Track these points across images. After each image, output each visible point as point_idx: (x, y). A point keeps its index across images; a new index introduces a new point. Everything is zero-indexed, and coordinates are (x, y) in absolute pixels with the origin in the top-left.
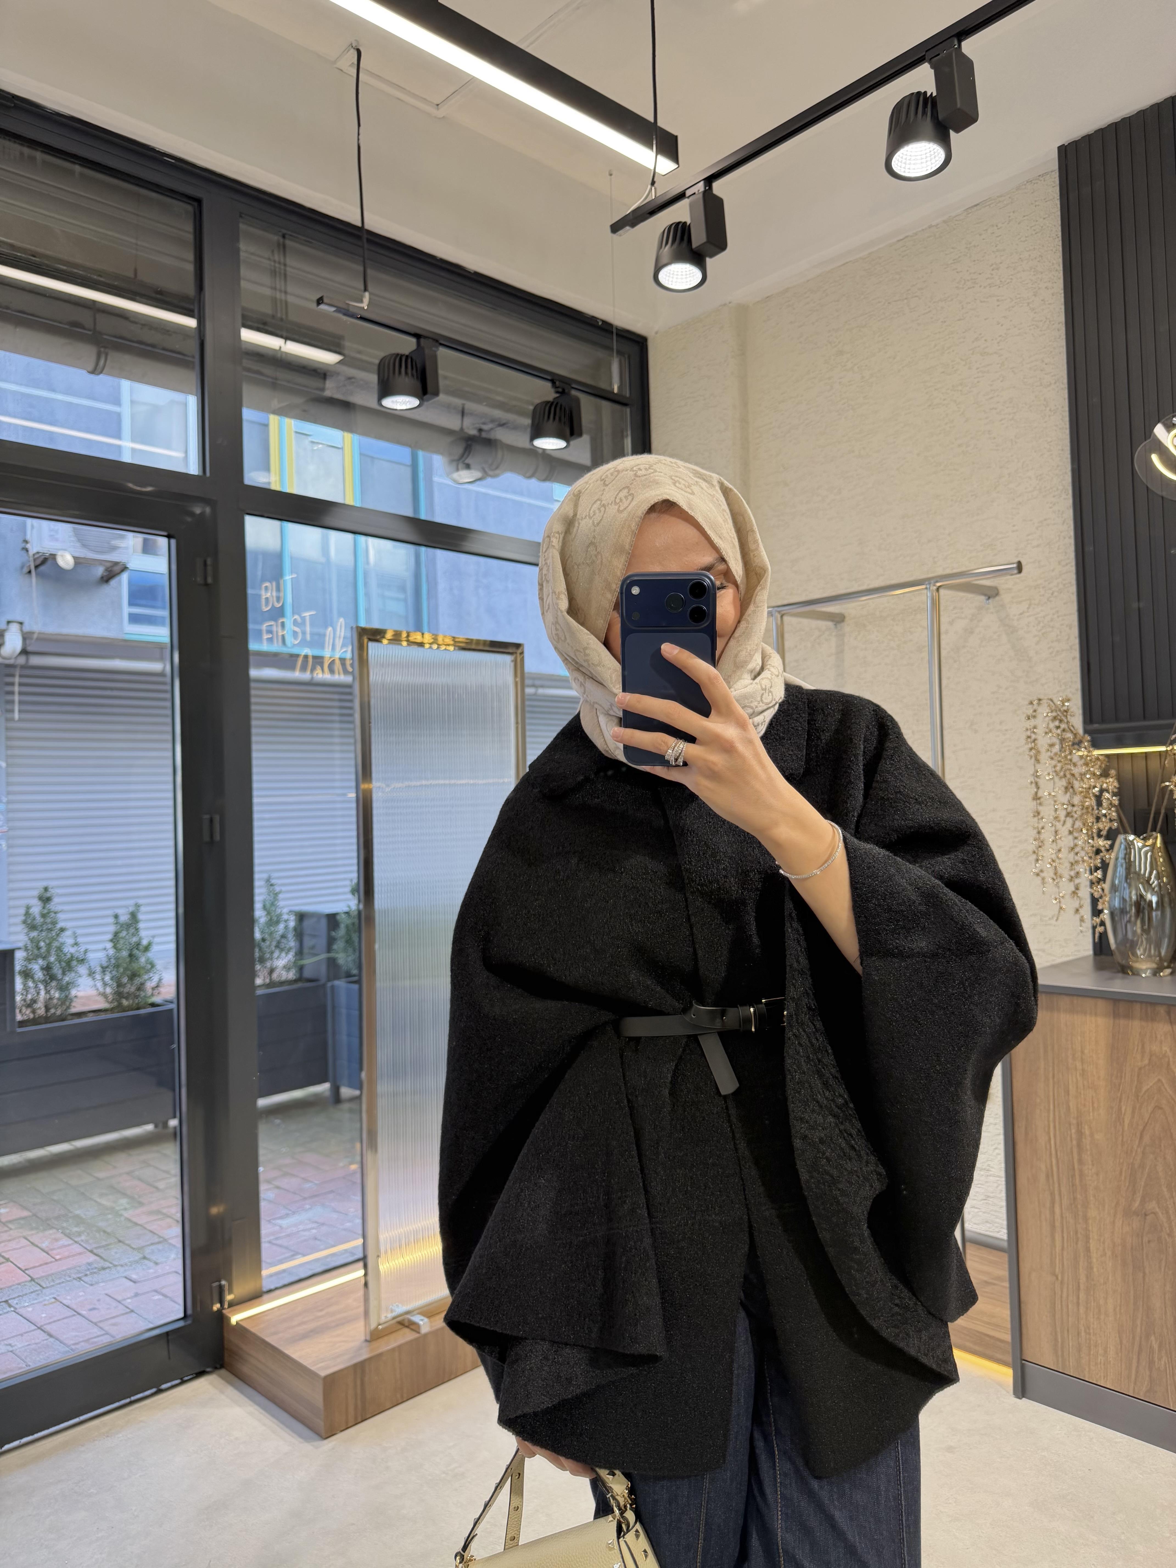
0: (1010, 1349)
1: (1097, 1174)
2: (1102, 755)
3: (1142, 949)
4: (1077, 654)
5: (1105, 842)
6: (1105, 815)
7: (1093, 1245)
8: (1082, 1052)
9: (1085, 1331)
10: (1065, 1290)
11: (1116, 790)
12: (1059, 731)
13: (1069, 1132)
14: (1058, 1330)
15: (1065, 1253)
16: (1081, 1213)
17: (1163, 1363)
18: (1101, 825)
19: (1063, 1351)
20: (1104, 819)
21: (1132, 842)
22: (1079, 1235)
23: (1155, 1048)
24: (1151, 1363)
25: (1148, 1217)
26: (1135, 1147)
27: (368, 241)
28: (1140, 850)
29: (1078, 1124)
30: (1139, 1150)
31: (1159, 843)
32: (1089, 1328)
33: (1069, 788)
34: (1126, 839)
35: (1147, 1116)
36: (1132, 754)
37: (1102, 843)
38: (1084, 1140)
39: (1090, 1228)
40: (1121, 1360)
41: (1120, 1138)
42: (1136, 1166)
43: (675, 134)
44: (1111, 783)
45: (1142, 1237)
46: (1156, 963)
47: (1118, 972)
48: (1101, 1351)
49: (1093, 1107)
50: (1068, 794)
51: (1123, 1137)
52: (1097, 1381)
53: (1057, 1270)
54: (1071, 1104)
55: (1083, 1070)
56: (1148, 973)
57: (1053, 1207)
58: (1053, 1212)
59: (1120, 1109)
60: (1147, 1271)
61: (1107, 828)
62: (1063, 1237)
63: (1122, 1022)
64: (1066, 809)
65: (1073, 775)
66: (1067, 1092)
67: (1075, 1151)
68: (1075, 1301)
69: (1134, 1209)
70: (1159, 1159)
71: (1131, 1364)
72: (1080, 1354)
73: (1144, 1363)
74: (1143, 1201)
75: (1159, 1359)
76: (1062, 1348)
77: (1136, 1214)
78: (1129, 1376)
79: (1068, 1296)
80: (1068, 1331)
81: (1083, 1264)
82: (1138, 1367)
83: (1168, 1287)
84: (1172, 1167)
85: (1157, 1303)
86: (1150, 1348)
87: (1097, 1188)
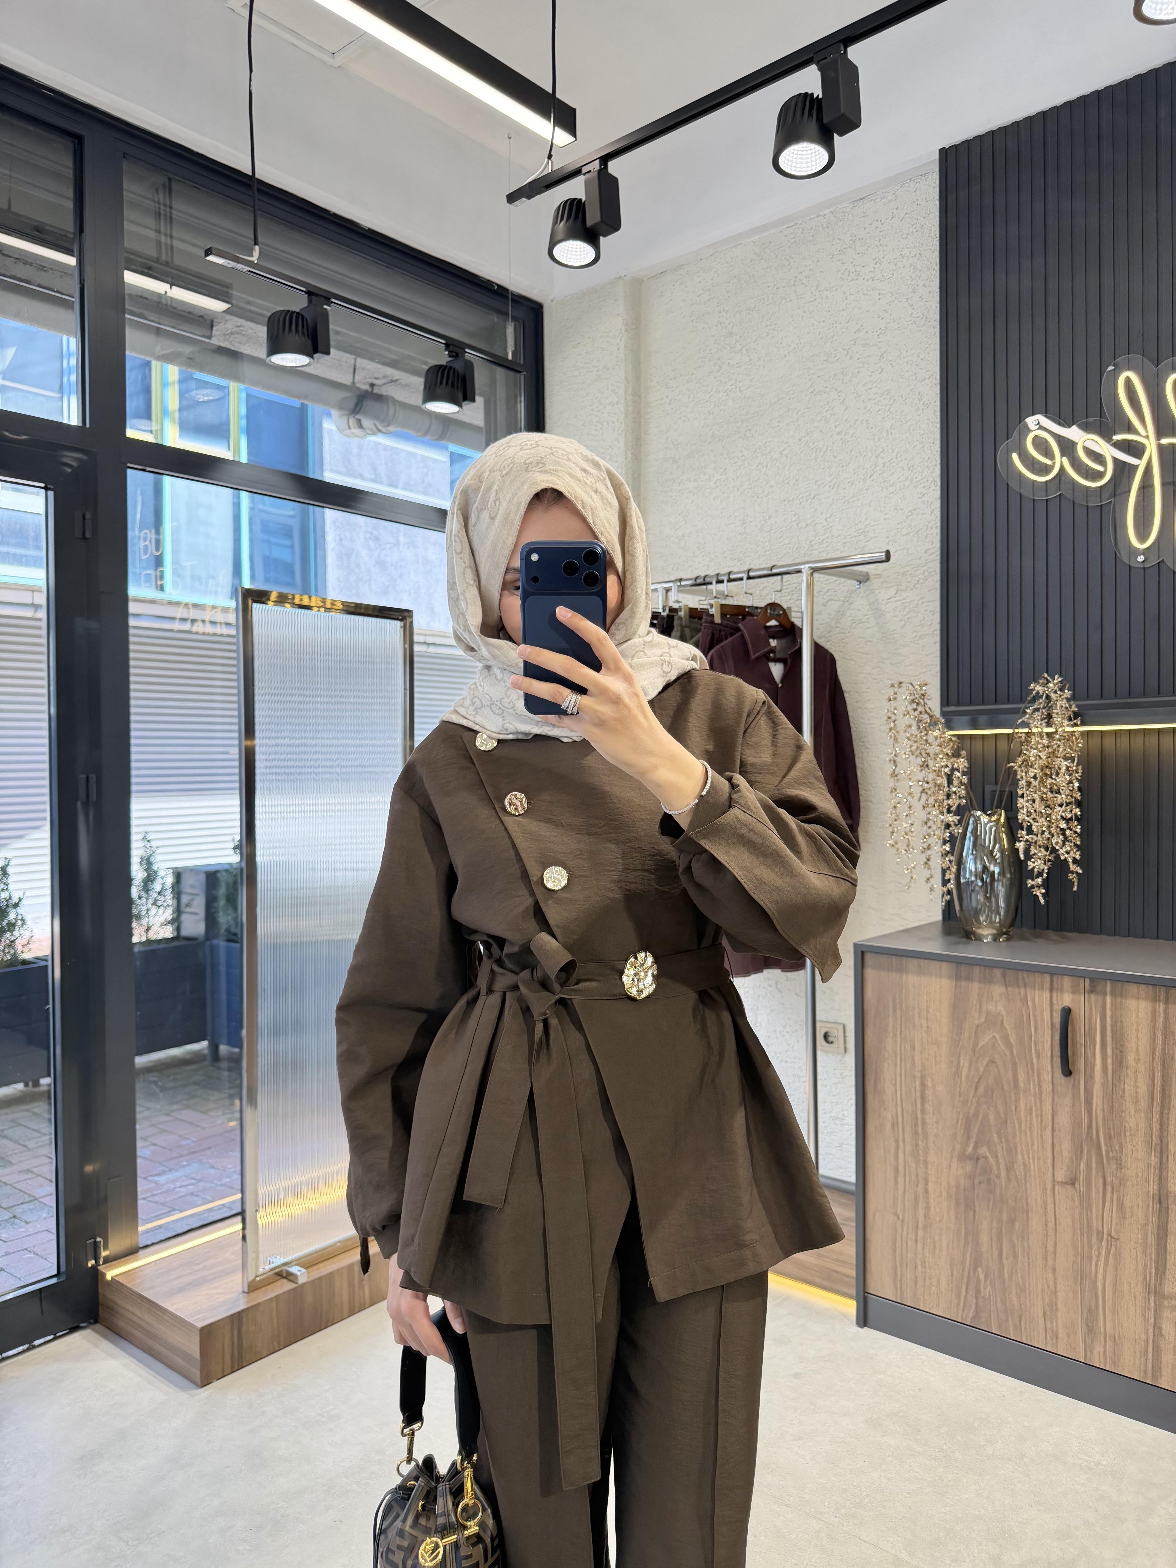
0: (854, 1282)
1: (937, 1122)
2: (954, 736)
3: (984, 916)
4: (938, 638)
5: (954, 817)
6: (955, 793)
7: (931, 1187)
8: (928, 1011)
9: (922, 1265)
10: (905, 1228)
11: (966, 770)
12: (916, 713)
13: (913, 1085)
14: (898, 1264)
15: (907, 1195)
16: (921, 1158)
17: (987, 1291)
18: (950, 802)
19: (901, 1284)
20: (954, 796)
21: (979, 817)
22: (920, 1178)
23: (991, 1007)
24: (977, 1291)
25: (981, 1161)
26: (971, 1098)
27: (259, 191)
28: (986, 825)
29: (922, 1077)
30: (974, 1101)
31: (1002, 820)
32: (925, 1262)
33: (925, 766)
34: (973, 815)
35: (982, 1069)
36: (983, 735)
37: (952, 819)
38: (926, 1092)
39: (929, 1172)
40: (952, 1290)
41: (958, 1090)
42: (971, 1114)
43: (574, 107)
44: (962, 763)
45: (974, 1180)
46: (997, 930)
47: (963, 937)
48: (934, 1283)
49: (936, 1061)
50: (924, 771)
51: (960, 1088)
52: (930, 1309)
53: (899, 1209)
54: (916, 1058)
55: (928, 1027)
56: (989, 939)
57: (897, 1153)
58: (897, 1158)
59: (959, 1063)
60: (977, 1210)
61: (956, 805)
62: (905, 1180)
63: (963, 983)
64: (921, 785)
65: (928, 754)
66: (913, 1047)
67: (919, 1101)
68: (914, 1238)
69: (967, 1153)
70: (992, 1109)
71: (960, 1293)
72: (916, 1286)
73: (972, 1293)
74: (976, 1147)
75: (985, 1289)
76: (901, 1280)
77: (970, 1158)
78: (958, 1304)
79: (907, 1234)
80: (907, 1266)
81: (921, 1204)
82: (966, 1296)
83: (995, 1224)
84: (1002, 1115)
85: (984, 1238)
86: (977, 1279)
87: (936, 1135)
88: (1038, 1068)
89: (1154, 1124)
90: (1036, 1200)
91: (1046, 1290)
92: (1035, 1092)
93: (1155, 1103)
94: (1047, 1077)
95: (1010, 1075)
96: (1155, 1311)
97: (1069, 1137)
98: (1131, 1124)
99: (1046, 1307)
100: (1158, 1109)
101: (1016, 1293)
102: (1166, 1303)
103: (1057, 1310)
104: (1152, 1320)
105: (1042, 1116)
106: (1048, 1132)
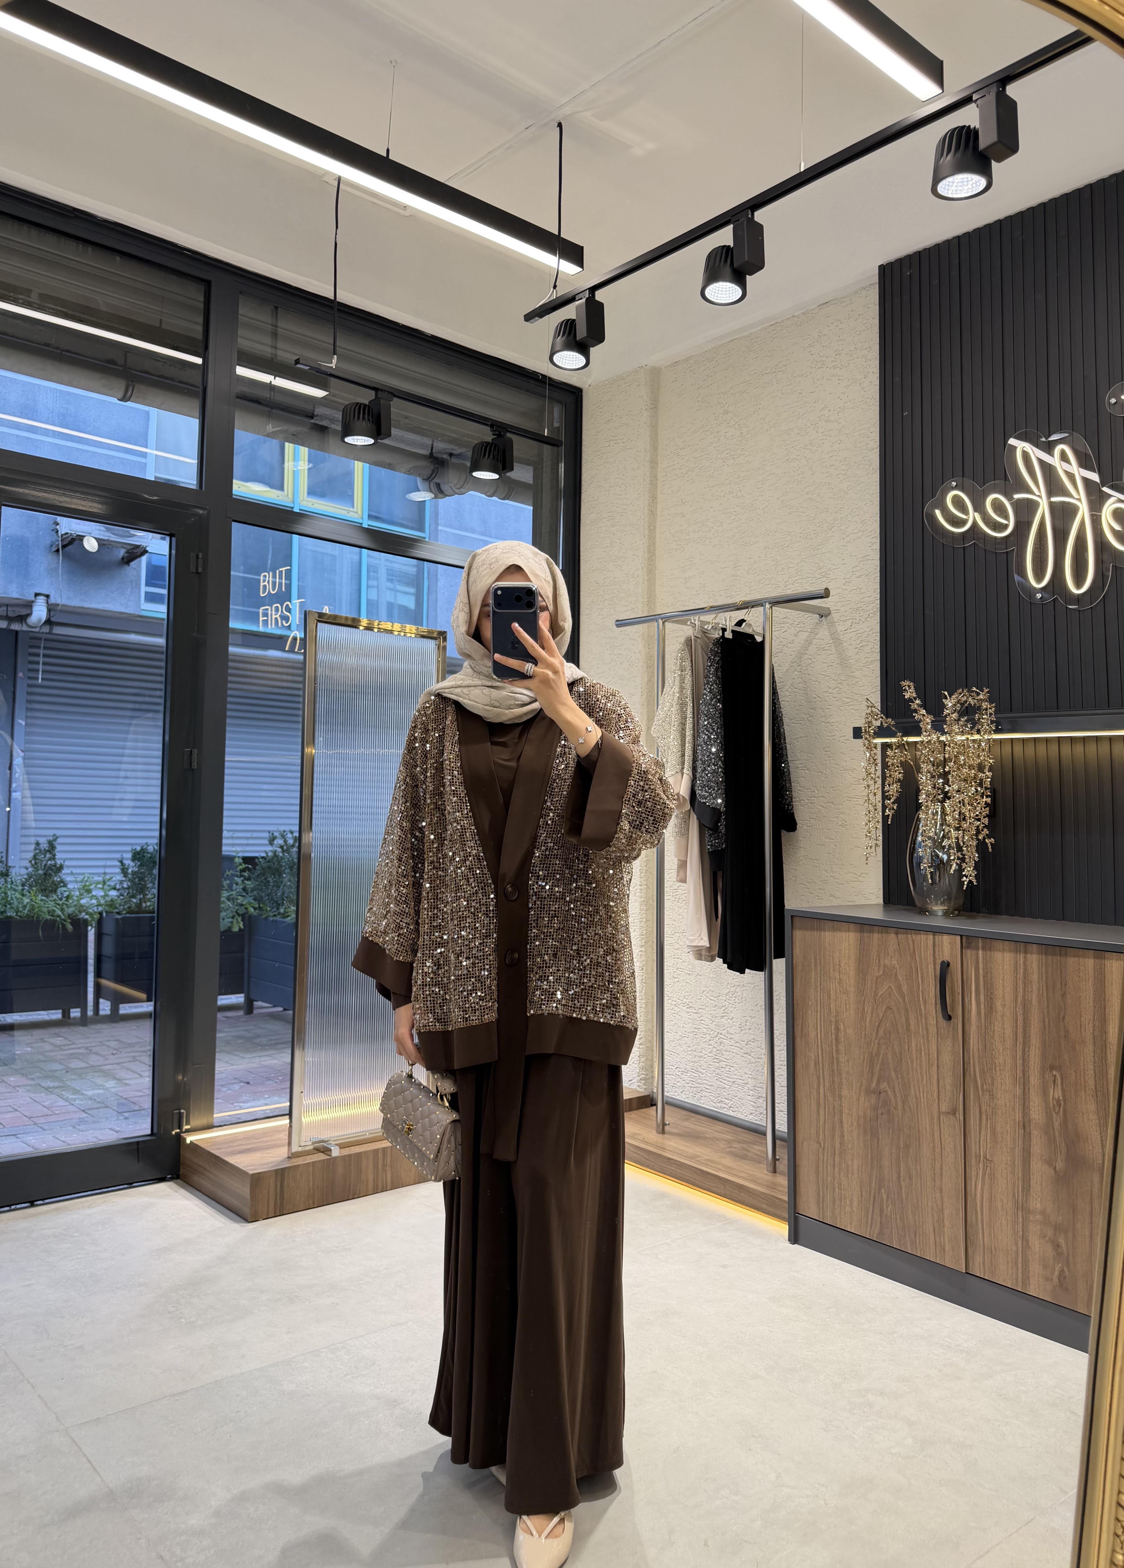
0: (788, 1206)
1: (849, 1062)
7: (845, 1117)
8: (840, 965)
9: (838, 1188)
10: (826, 1155)
13: (830, 1028)
14: (821, 1188)
15: (826, 1125)
16: (837, 1092)
17: (889, 1209)
19: (822, 1207)
22: (836, 1110)
23: (887, 961)
24: (882, 1211)
25: (882, 1095)
26: (873, 1040)
29: (836, 1022)
30: (876, 1041)
32: (841, 1185)
35: (881, 1015)
38: (840, 1035)
39: (843, 1104)
40: (862, 1210)
42: (874, 1054)
43: (582, 246)
45: (877, 1110)
48: (848, 1203)
49: (846, 1008)
51: (865, 1032)
52: (846, 1228)
53: (821, 1138)
54: (831, 1006)
55: (840, 979)
57: (819, 1088)
58: (819, 1093)
59: (864, 1010)
60: (880, 1138)
62: (825, 1113)
66: (829, 996)
67: (834, 1042)
68: (832, 1163)
69: (871, 1088)
70: (889, 1048)
71: (868, 1212)
72: (834, 1208)
73: (877, 1211)
74: (878, 1083)
75: (887, 1208)
76: (823, 1201)
77: (873, 1092)
78: (867, 1222)
79: (827, 1161)
80: (827, 1188)
81: (837, 1133)
82: (872, 1215)
83: (894, 1150)
84: (898, 1055)
85: (886, 1163)
86: (882, 1198)
87: (847, 1073)
88: (925, 1014)
89: (1018, 1061)
90: (926, 1128)
91: (935, 1208)
92: (923, 1036)
93: (1018, 1042)
94: (932, 1021)
95: (904, 1020)
96: (1023, 1225)
97: (951, 1073)
98: (1000, 1061)
99: (936, 1223)
100: (1021, 1047)
101: (912, 1212)
102: (1031, 1217)
103: (944, 1226)
104: (1020, 1233)
105: (929, 1055)
106: (935, 1068)
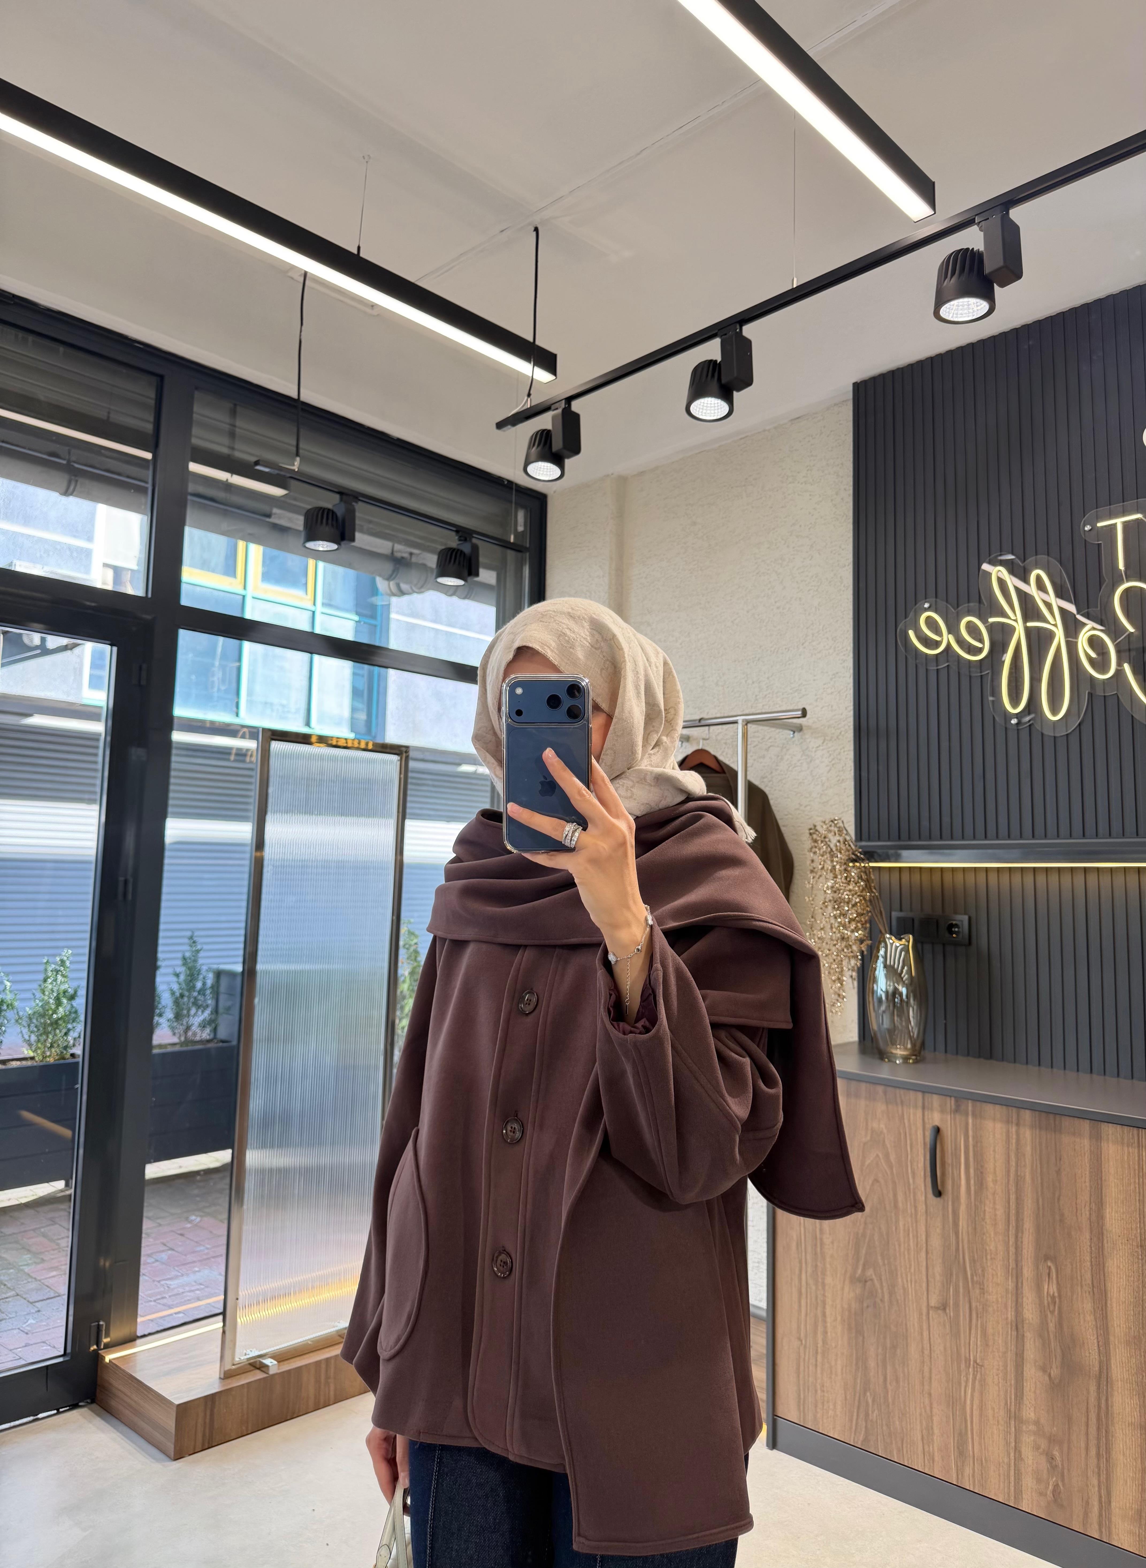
1: (833, 1243)
7: (828, 1309)
9: (821, 1389)
10: (807, 1351)
14: (801, 1388)
15: (809, 1319)
16: (821, 1281)
17: (875, 1415)
19: (804, 1408)
22: (819, 1301)
23: (876, 1126)
24: (867, 1415)
25: (868, 1284)
31: (911, 944)
32: (823, 1386)
35: (868, 1188)
39: (826, 1294)
40: (846, 1413)
42: (860, 1235)
43: (554, 351)
45: (862, 1302)
48: (831, 1407)
52: (828, 1432)
53: (802, 1334)
57: (801, 1274)
58: (800, 1279)
60: (866, 1335)
62: (807, 1303)
63: (853, 1100)
68: (814, 1363)
69: (857, 1276)
70: (876, 1229)
71: (852, 1416)
72: (816, 1410)
73: (862, 1416)
74: (864, 1270)
75: (873, 1412)
76: (804, 1403)
77: (859, 1280)
78: (852, 1428)
79: (809, 1360)
80: (808, 1389)
81: (820, 1329)
82: (857, 1418)
83: (880, 1351)
84: (885, 1237)
85: (872, 1364)
86: (867, 1402)
87: (832, 1256)
88: (914, 1189)
89: (1011, 1248)
90: (914, 1326)
91: (923, 1414)
92: (912, 1214)
93: (1011, 1226)
94: (921, 1197)
95: (890, 1198)
96: (1015, 1435)
97: (941, 1260)
98: (992, 1248)
99: (924, 1431)
100: (1014, 1231)
101: (899, 1417)
102: (1024, 1427)
103: (933, 1434)
104: (1013, 1444)
105: (917, 1238)
106: (923, 1254)
